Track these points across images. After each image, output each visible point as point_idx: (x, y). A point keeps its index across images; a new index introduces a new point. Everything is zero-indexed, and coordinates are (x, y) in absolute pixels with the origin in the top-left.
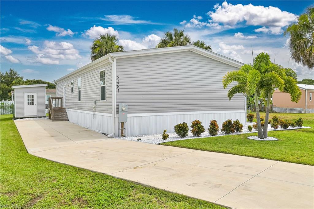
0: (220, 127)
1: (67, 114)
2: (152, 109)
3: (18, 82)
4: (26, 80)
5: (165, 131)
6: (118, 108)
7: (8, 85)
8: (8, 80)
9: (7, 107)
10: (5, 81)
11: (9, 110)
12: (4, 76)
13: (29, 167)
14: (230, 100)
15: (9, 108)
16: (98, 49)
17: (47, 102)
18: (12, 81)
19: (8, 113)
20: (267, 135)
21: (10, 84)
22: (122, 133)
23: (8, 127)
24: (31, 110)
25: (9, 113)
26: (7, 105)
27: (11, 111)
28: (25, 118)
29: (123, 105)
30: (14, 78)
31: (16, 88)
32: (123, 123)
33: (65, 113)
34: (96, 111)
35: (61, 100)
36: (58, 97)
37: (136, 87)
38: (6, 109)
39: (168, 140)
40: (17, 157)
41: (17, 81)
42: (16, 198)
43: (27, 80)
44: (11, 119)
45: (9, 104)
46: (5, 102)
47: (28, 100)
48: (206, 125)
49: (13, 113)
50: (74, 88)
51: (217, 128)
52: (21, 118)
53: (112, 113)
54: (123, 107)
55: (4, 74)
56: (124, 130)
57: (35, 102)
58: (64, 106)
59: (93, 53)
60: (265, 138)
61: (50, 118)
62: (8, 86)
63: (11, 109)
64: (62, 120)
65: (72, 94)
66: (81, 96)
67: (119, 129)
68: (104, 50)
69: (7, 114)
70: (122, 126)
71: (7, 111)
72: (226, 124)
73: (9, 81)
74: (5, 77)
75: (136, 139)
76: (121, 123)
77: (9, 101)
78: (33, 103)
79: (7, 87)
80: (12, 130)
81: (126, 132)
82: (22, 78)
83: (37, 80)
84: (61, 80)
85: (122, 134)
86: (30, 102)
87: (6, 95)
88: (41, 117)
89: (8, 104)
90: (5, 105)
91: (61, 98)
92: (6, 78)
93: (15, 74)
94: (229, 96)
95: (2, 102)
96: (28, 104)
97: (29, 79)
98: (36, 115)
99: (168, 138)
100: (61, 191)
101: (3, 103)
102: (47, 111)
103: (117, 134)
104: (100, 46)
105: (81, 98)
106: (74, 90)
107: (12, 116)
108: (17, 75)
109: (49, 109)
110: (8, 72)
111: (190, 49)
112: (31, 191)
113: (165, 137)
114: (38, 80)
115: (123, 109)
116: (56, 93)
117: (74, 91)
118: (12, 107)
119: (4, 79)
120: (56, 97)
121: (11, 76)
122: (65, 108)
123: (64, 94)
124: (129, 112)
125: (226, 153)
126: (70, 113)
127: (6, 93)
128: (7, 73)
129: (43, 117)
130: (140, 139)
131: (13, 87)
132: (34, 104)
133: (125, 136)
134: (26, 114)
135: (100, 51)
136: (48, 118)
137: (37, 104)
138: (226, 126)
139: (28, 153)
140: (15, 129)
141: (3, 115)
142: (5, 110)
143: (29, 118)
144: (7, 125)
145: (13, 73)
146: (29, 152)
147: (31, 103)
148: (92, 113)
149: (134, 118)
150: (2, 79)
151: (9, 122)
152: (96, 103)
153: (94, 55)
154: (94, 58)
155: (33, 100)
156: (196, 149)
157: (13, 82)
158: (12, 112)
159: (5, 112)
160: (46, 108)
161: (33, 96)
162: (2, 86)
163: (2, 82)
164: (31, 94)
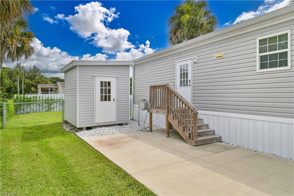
3: (41, 77)
9: (41, 102)
10: (29, 76)
12: (28, 72)
15: (44, 104)
19: (42, 109)
21: (33, 80)
25: (44, 110)
26: (41, 99)
27: (46, 107)
28: (95, 127)
30: (37, 74)
31: (81, 66)
41: (40, 77)
45: (44, 98)
47: (102, 90)
52: (88, 128)
55: (28, 70)
62: (32, 81)
71: (41, 108)
73: (32, 76)
78: (110, 97)
86: (104, 94)
88: (122, 125)
89: (42, 98)
90: (38, 99)
93: (38, 71)
96: (102, 98)
98: (114, 121)
101: (36, 96)
110: (32, 69)
119: (28, 74)
121: (35, 72)
128: (30, 70)
129: (126, 124)
132: (112, 98)
134: (98, 120)
137: (116, 100)
142: (38, 107)
143: (102, 126)
145: (36, 70)
147: (106, 97)
155: (109, 92)
157: (36, 78)
159: (38, 109)
161: (109, 83)
162: (26, 81)
163: (26, 78)
164: (107, 80)
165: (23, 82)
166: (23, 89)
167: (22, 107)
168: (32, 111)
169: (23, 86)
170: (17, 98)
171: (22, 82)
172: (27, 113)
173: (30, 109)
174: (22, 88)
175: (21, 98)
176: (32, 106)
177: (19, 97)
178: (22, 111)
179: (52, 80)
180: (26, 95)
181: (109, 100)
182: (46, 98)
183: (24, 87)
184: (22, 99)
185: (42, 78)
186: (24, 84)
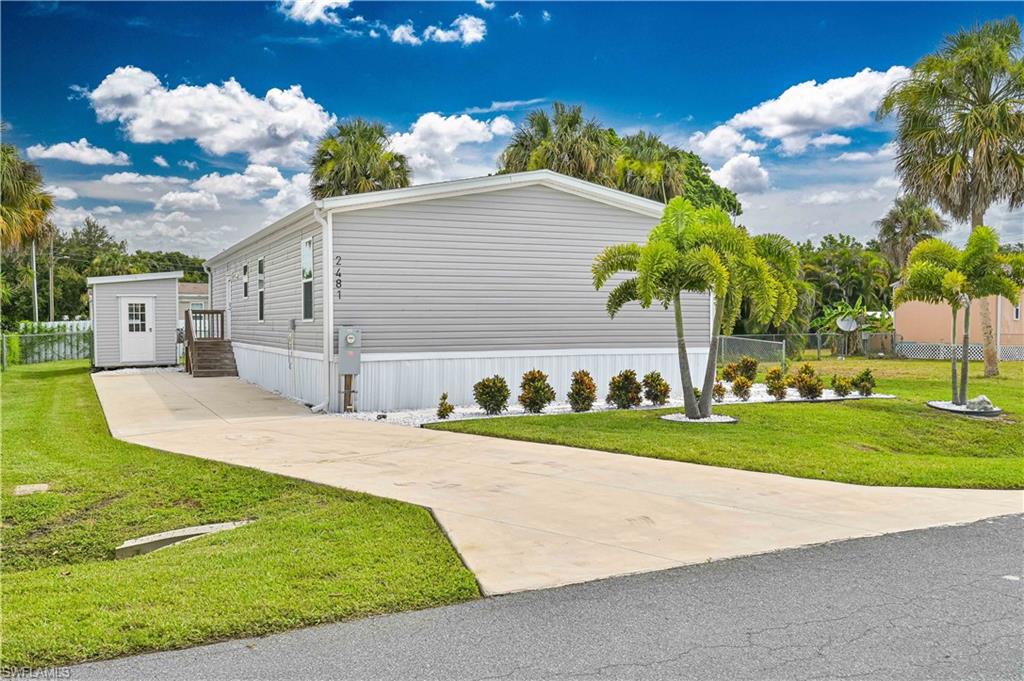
0: (602, 390)
1: (235, 356)
2: (430, 342)
3: (110, 260)
4: (135, 254)
5: (444, 397)
6: (336, 340)
7: (80, 271)
8: (79, 255)
9: (75, 338)
10: (71, 256)
11: (81, 348)
12: (67, 243)
13: (108, 458)
14: (612, 316)
15: (82, 342)
16: (330, 166)
17: (182, 324)
18: (91, 259)
19: (78, 354)
20: (710, 409)
21: (84, 269)
22: (348, 402)
23: (72, 389)
24: (139, 347)
25: (81, 355)
26: (75, 330)
27: (85, 348)
28: (122, 368)
29: (350, 330)
30: (98, 249)
31: (97, 284)
32: (351, 376)
33: (229, 356)
34: (297, 346)
35: (220, 319)
36: (214, 308)
37: (384, 285)
38: (71, 344)
39: (452, 417)
40: (87, 442)
41: (107, 258)
42: (77, 496)
43: (137, 252)
44: (84, 370)
45: (81, 329)
46: (69, 324)
47: (131, 316)
48: (561, 384)
49: (91, 356)
50: (249, 284)
51: (590, 392)
52: (110, 369)
53: (322, 352)
54: (351, 335)
55: (69, 236)
56: (353, 394)
57: (149, 322)
58: (228, 336)
59: (317, 178)
60: (704, 416)
61: (188, 369)
62: (80, 273)
63: (86, 345)
64: (221, 374)
65: (245, 301)
66: (265, 307)
67: (339, 392)
68: (348, 168)
69: (75, 357)
70: (348, 386)
71: (75, 351)
72: (619, 382)
73: (82, 258)
74: (70, 245)
75: (374, 415)
76: (343, 378)
77: (82, 319)
78: (143, 325)
79: (76, 276)
80: (82, 396)
81: (358, 399)
82: (122, 246)
83: (169, 252)
84: (219, 260)
85: (347, 404)
86: (135, 322)
87: (73, 301)
88: (166, 366)
89: (78, 329)
90: (68, 331)
91: (221, 312)
92: (72, 247)
93: (100, 236)
94: (609, 307)
95: (62, 323)
96: (131, 328)
97: (143, 250)
98: (151, 359)
99: (451, 414)
100: (159, 489)
101: (65, 326)
102: (181, 347)
103: (335, 404)
104: (337, 157)
105: (265, 312)
106: (249, 289)
107: (87, 364)
108: (106, 239)
109: (186, 342)
110: (79, 230)
111: (541, 180)
112: (106, 489)
113: (444, 411)
114: (172, 254)
115: (349, 341)
116: (209, 295)
117: (249, 294)
118: (89, 337)
119: (67, 251)
120: (209, 309)
121: (90, 240)
122: (230, 342)
123: (229, 300)
124: (366, 348)
125: (554, 443)
126: (244, 355)
127: (73, 294)
128: (76, 233)
129: (173, 366)
130: (384, 417)
131: (90, 281)
132: (147, 329)
133: (355, 411)
134: (125, 359)
135: (337, 173)
136: (183, 368)
137: (154, 330)
138: (618, 387)
139: (111, 435)
140: (91, 392)
141: (63, 361)
142: (68, 348)
143: (132, 367)
144: (72, 384)
145: (95, 232)
146: (114, 436)
147: (137, 325)
148: (285, 352)
149: (381, 364)
150: (63, 250)
151: (79, 379)
152: (294, 327)
153: (320, 182)
154: (319, 192)
155: (143, 319)
156: (497, 436)
157: (96, 261)
158: (87, 352)
159: (68, 352)
160: (179, 341)
161: (143, 305)
162: (61, 272)
163: (61, 262)
164: (139, 301)
165: (51, 277)
166: (52, 300)
167: (36, 350)
168: (56, 357)
169: (52, 292)
170: (26, 328)
171: (48, 279)
172: (46, 361)
173: (53, 352)
174: (48, 298)
175: (33, 329)
176: (56, 346)
177: (30, 327)
178: (36, 357)
179: (155, 263)
180: (43, 324)
181: (143, 330)
182: (87, 329)
183: (55, 293)
184: (36, 331)
185: (113, 259)
186: (56, 285)
